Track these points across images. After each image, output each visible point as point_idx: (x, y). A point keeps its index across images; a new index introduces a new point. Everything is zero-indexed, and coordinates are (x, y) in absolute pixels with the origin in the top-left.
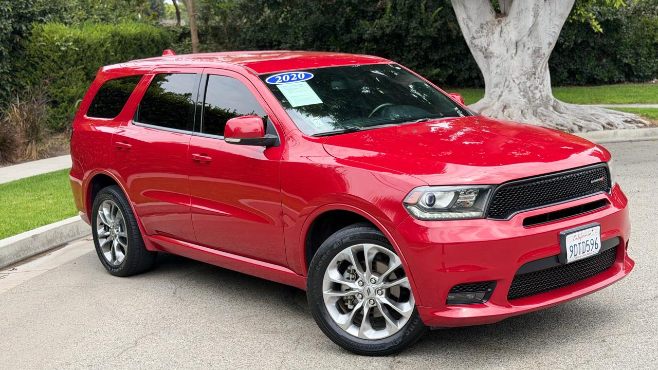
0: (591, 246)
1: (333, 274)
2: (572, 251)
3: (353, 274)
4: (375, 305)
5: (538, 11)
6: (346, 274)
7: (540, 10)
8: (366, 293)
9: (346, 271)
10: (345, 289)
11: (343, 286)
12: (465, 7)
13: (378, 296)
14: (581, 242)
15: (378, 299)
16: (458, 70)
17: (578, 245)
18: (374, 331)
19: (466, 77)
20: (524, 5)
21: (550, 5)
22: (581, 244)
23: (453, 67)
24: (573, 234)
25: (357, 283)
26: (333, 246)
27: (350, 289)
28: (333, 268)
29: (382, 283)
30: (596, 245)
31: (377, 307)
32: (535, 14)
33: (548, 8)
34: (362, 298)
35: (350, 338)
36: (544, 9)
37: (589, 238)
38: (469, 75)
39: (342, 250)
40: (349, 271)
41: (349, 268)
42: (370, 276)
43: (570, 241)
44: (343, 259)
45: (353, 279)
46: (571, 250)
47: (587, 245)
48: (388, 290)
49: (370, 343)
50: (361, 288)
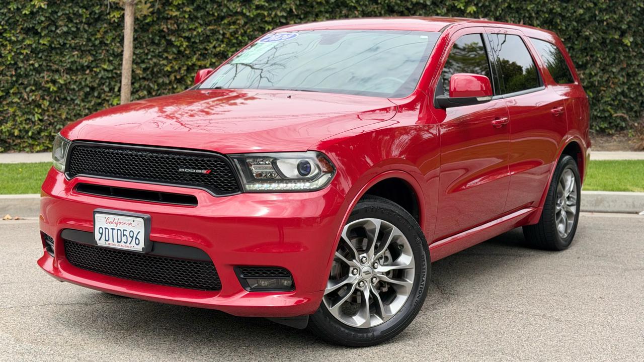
0: (130, 239)
2: (102, 234)
14: (116, 228)
17: (111, 231)
22: (115, 231)
24: (107, 216)
30: (137, 240)
37: (129, 228)
43: (101, 221)
46: (101, 232)
47: (124, 235)
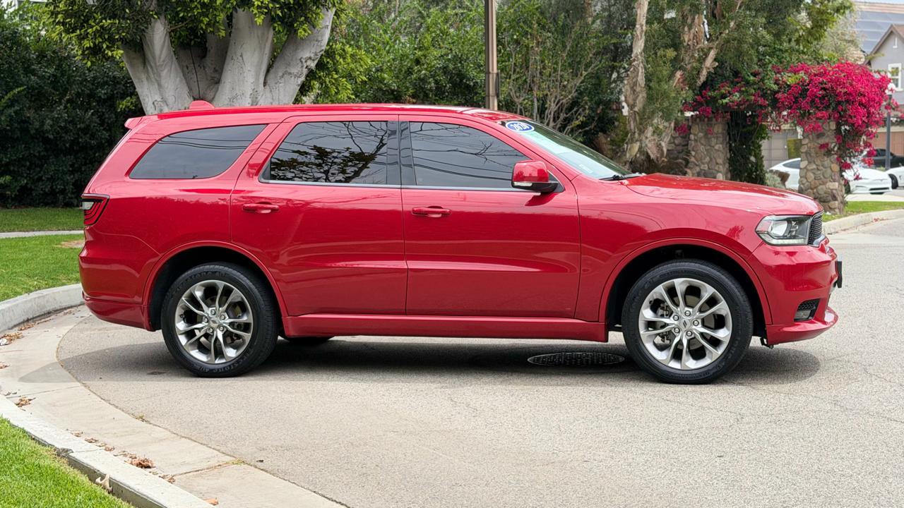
1: (647, 314)
3: (666, 310)
4: (693, 336)
5: (257, 98)
6: (660, 312)
7: (259, 97)
8: (682, 326)
9: (659, 309)
10: (660, 326)
11: (658, 323)
12: (159, 85)
13: (694, 327)
15: (696, 330)
16: (33, 180)
18: (695, 362)
19: (47, 190)
20: (240, 90)
21: (271, 91)
23: (25, 175)
25: (671, 318)
26: (644, 287)
27: (665, 325)
28: (646, 308)
29: (697, 314)
31: (695, 338)
32: (253, 101)
33: (269, 95)
34: (679, 332)
35: (673, 371)
36: (264, 96)
38: (51, 187)
39: (652, 289)
40: (663, 308)
41: (662, 305)
42: (684, 309)
44: (655, 298)
45: (667, 315)
48: (703, 320)
49: (694, 372)
50: (676, 322)
